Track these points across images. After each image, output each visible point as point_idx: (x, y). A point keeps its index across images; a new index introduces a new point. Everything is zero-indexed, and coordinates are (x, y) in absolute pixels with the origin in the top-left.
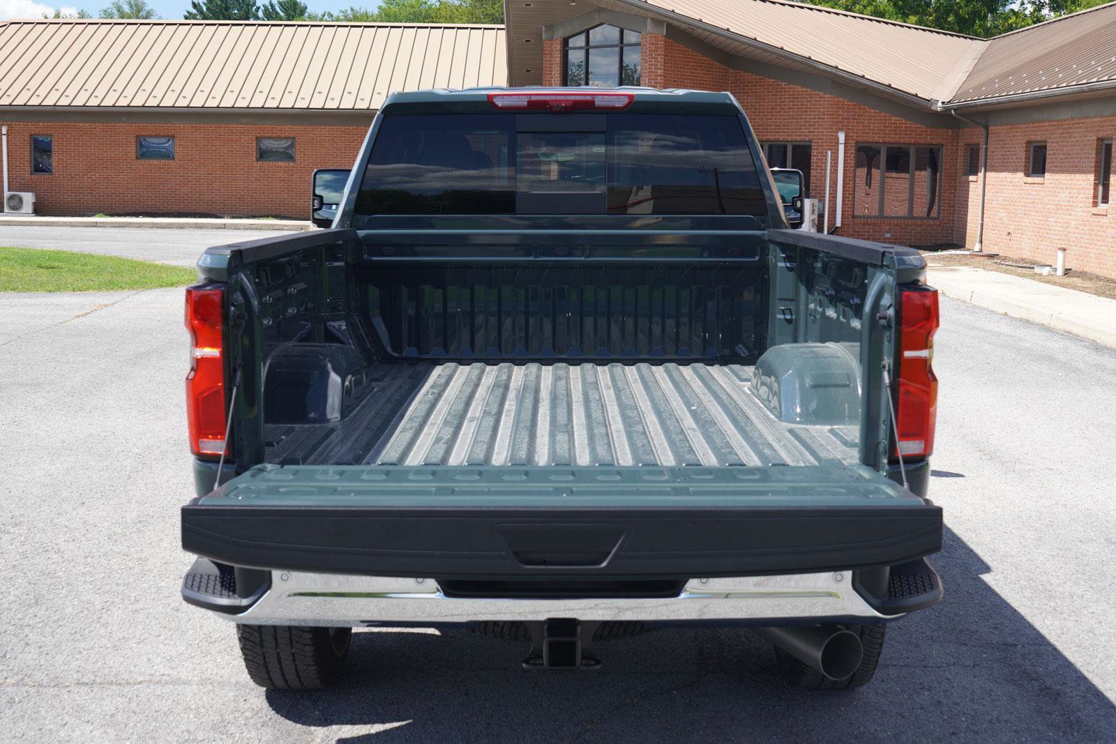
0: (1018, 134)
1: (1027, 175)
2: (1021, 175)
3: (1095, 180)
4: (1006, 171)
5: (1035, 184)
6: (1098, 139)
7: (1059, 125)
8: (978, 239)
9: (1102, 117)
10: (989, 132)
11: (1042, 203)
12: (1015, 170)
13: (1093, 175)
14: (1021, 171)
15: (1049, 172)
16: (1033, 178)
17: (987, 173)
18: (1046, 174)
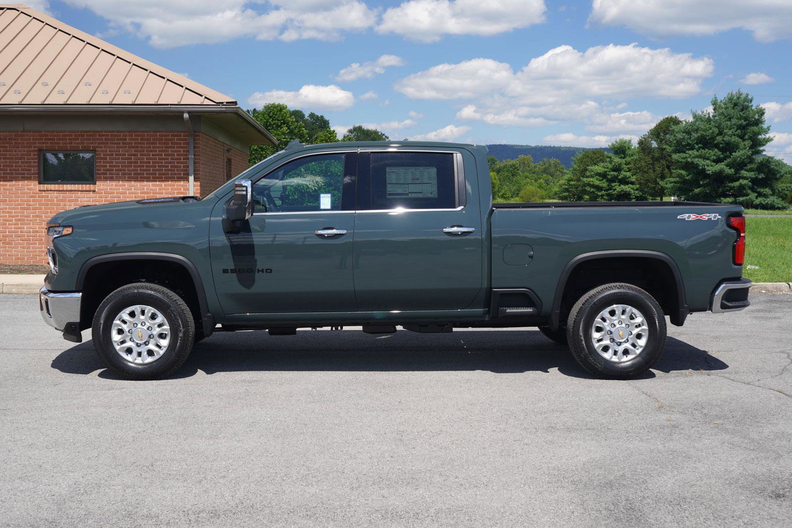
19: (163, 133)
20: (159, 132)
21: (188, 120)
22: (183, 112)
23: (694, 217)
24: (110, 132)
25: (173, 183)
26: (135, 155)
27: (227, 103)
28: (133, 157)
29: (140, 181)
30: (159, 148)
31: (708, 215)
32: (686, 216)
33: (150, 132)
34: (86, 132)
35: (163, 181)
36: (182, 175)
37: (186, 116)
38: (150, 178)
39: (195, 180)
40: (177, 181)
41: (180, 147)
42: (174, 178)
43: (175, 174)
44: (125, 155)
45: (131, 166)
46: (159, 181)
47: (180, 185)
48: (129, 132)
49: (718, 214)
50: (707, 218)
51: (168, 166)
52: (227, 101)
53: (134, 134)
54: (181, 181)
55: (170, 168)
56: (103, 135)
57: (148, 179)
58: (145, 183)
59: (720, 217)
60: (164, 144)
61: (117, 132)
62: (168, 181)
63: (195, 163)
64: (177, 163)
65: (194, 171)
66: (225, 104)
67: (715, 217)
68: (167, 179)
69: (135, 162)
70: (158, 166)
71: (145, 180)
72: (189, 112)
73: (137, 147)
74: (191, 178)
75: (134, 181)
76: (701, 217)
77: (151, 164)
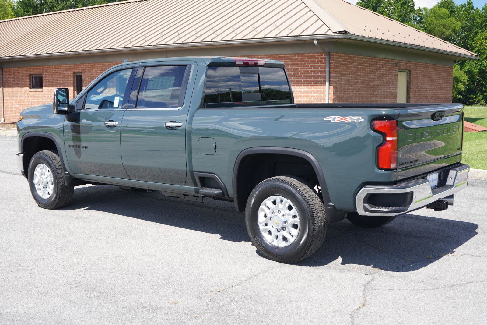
0: (23, 71)
1: (30, 88)
2: (28, 88)
3: (73, 89)
4: (17, 87)
5: (36, 92)
6: (73, 73)
7: (48, 68)
8: (3, 116)
9: (75, 64)
10: (3, 71)
11: (42, 100)
12: (23, 86)
13: (72, 87)
14: (27, 87)
15: (45, 86)
16: (34, 90)
17: (4, 88)
18: (43, 88)
19: (313, 54)
20: (311, 53)
21: (317, 45)
22: (314, 40)
23: (339, 119)
24: (284, 54)
25: (318, 87)
26: (297, 69)
27: (339, 32)
28: (296, 70)
29: (300, 85)
30: (310, 64)
31: (352, 117)
32: (331, 118)
33: (305, 54)
34: (272, 55)
35: (312, 85)
36: (323, 82)
37: (316, 42)
38: (305, 84)
39: (330, 84)
40: (320, 85)
41: (322, 63)
42: (318, 83)
43: (319, 81)
44: (292, 69)
45: (295, 76)
46: (310, 86)
47: (322, 88)
48: (294, 54)
49: (361, 117)
50: (350, 121)
51: (315, 76)
52: (340, 31)
53: (297, 55)
54: (322, 85)
55: (316, 77)
56: (280, 57)
57: (304, 84)
58: (302, 86)
59: (363, 120)
60: (313, 61)
61: (288, 54)
62: (315, 85)
63: (330, 73)
64: (320, 73)
65: (330, 78)
66: (338, 33)
67: (358, 119)
68: (315, 84)
69: (297, 74)
70: (310, 76)
71: (309, 85)
72: (317, 40)
73: (298, 64)
74: (327, 83)
75: (296, 85)
76: (345, 119)
77: (306, 74)
